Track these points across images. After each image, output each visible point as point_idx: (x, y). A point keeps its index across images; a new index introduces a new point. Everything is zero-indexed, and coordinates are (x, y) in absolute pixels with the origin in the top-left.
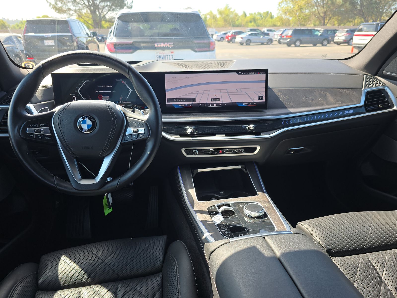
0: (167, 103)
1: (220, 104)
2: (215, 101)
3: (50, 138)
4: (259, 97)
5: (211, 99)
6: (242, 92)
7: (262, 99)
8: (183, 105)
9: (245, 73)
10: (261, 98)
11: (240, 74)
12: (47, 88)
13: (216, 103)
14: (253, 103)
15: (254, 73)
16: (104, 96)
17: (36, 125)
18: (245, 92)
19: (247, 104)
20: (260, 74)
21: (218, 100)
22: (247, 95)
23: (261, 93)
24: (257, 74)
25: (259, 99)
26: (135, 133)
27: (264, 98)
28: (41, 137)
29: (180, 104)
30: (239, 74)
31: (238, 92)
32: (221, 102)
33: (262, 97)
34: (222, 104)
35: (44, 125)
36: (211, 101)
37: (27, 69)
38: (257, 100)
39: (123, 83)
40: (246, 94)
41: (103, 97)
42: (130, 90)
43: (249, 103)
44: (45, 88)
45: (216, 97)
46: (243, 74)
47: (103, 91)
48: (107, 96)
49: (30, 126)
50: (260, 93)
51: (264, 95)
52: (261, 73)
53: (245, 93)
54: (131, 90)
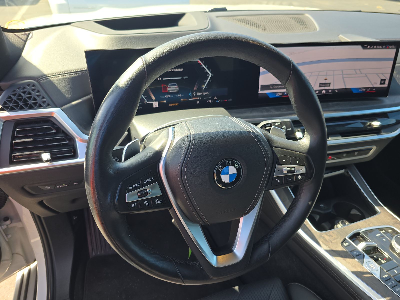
0: (260, 92)
1: (330, 91)
2: (325, 86)
3: (162, 201)
4: (382, 80)
5: (320, 84)
6: (362, 74)
7: (384, 84)
8: (281, 94)
9: (372, 47)
10: (383, 82)
11: (366, 48)
12: (75, 75)
13: (325, 90)
14: (372, 89)
15: (383, 47)
16: (170, 85)
17: (139, 185)
18: (366, 74)
19: (364, 90)
20: (389, 48)
21: (329, 85)
22: (368, 78)
23: (385, 75)
24: (386, 48)
25: (381, 84)
26: (290, 174)
27: (387, 82)
28: (148, 204)
29: (277, 93)
30: (364, 48)
31: (357, 74)
32: (331, 87)
33: (385, 80)
34: (333, 90)
35: (150, 180)
36: (320, 86)
37: (16, 34)
38: (379, 85)
39: (200, 64)
40: (367, 76)
41: (169, 88)
42: (209, 74)
43: (367, 88)
44: (73, 76)
45: (327, 82)
46: (370, 48)
47: (170, 78)
48: (176, 85)
49: (131, 188)
50: (383, 75)
51: (388, 77)
52: (391, 47)
53: (364, 75)
54: (211, 75)
